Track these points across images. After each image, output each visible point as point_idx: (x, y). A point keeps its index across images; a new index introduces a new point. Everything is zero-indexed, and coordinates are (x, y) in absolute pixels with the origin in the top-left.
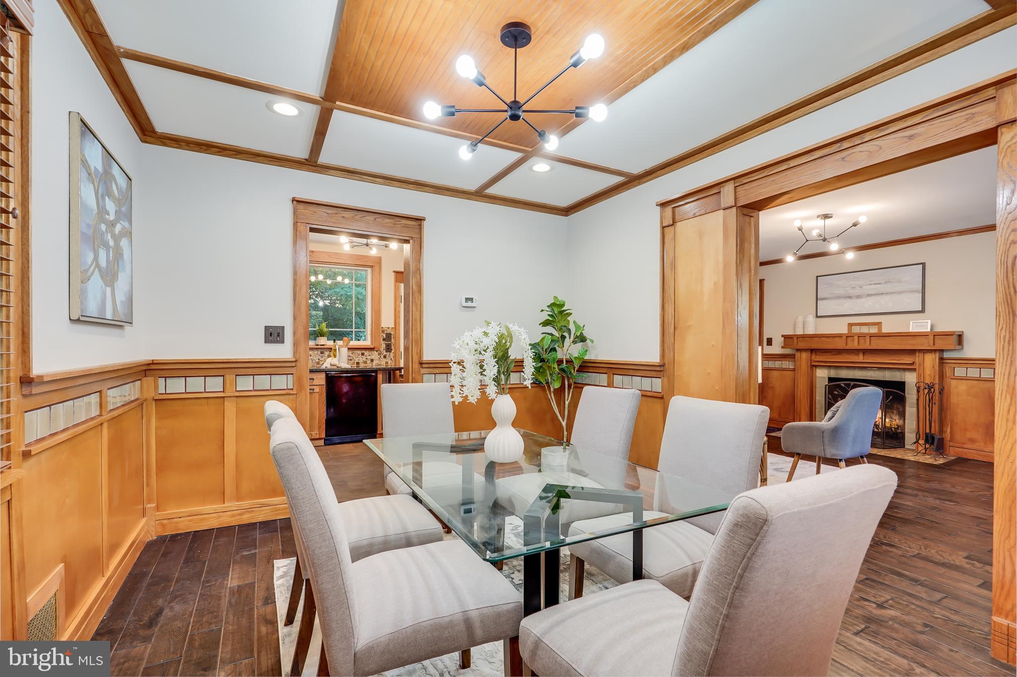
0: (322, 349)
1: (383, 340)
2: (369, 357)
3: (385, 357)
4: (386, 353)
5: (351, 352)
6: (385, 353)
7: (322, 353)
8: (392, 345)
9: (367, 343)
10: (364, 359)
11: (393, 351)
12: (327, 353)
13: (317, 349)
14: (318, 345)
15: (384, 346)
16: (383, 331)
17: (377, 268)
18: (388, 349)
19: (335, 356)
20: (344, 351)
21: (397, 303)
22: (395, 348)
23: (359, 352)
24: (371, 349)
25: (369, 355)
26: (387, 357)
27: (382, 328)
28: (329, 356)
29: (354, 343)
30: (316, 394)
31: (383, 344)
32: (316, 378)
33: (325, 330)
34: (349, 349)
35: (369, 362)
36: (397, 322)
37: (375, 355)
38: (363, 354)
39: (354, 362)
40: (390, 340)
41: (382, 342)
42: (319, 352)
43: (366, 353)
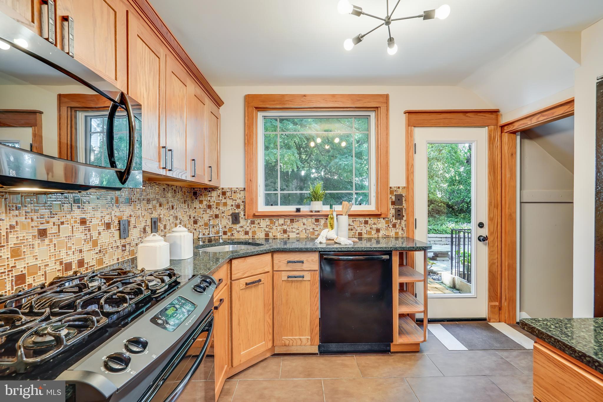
0: (317, 217)
1: (392, 205)
2: (374, 227)
3: (394, 226)
4: (396, 221)
5: (352, 220)
6: (394, 221)
7: (317, 220)
8: (404, 210)
9: (371, 207)
10: (368, 229)
11: (404, 218)
12: (322, 221)
13: (311, 216)
14: (312, 211)
15: (393, 211)
16: (392, 192)
17: (383, 110)
18: (399, 215)
19: (332, 227)
20: (345, 220)
21: (411, 154)
22: (407, 214)
23: (362, 219)
24: (378, 216)
25: (374, 224)
26: (397, 226)
27: (391, 188)
28: (325, 226)
29: (356, 208)
30: (306, 282)
31: (391, 210)
32: (307, 260)
33: (321, 192)
34: (349, 215)
35: (373, 232)
36: (410, 179)
37: (381, 224)
38: (366, 222)
39: (355, 233)
40: (401, 204)
41: (391, 207)
42: (313, 221)
43: (371, 221)
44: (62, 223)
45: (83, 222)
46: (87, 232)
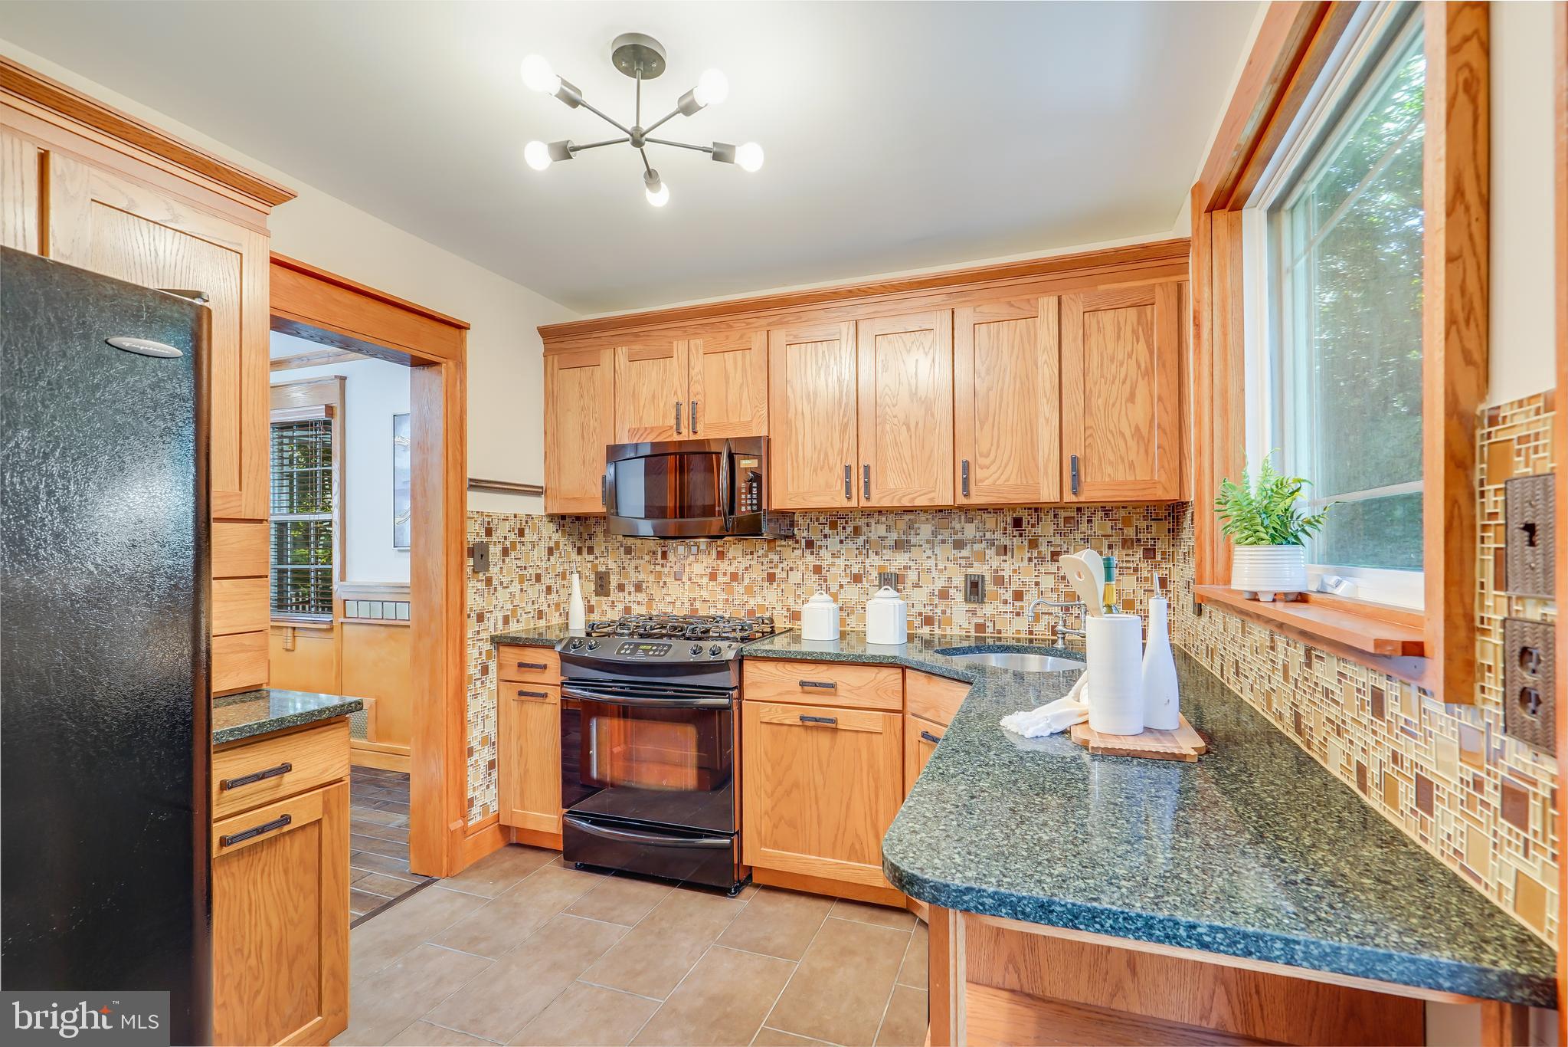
44: (791, 569)
45: (817, 570)
46: (822, 582)
